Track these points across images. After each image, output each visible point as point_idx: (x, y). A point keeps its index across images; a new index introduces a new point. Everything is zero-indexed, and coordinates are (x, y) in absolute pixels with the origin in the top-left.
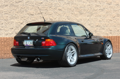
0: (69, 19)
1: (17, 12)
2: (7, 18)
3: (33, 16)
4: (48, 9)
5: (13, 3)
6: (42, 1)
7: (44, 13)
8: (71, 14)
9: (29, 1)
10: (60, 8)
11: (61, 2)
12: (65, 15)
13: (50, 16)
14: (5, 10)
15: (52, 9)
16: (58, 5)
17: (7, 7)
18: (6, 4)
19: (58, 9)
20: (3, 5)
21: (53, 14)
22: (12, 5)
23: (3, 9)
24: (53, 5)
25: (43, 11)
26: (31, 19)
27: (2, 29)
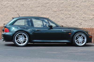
0: (85, 14)
1: (46, 11)
2: (39, 14)
3: (56, 13)
4: (68, 7)
5: (43, 5)
6: (63, 2)
7: (64, 10)
8: (88, 10)
9: (54, 2)
10: (77, 5)
11: (78, 1)
12: (82, 11)
13: (69, 12)
14: (38, 10)
15: (71, 6)
16: (76, 4)
17: (40, 7)
18: (39, 5)
19: (76, 6)
20: (37, 6)
21: (72, 10)
22: (42, 6)
23: (36, 9)
24: (72, 4)
25: (64, 9)
26: (54, 15)
27: (36, 21)
